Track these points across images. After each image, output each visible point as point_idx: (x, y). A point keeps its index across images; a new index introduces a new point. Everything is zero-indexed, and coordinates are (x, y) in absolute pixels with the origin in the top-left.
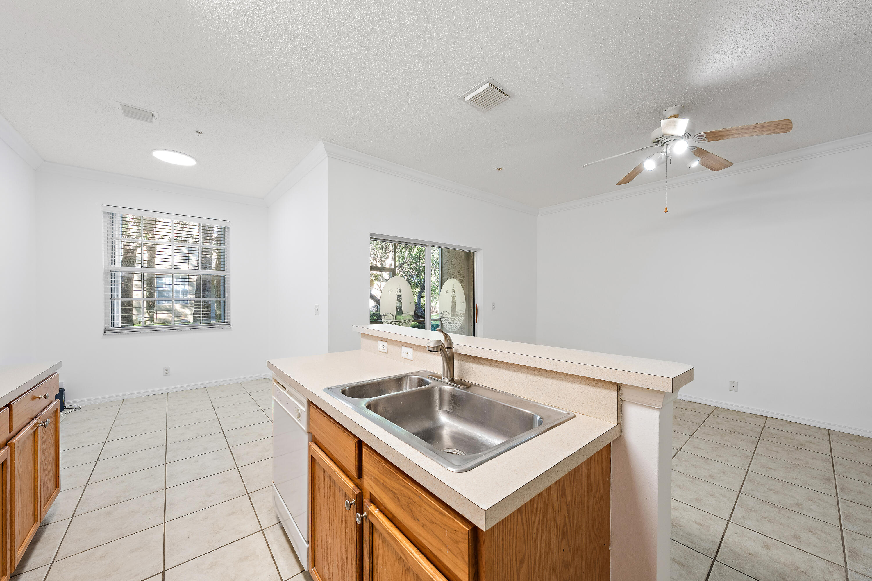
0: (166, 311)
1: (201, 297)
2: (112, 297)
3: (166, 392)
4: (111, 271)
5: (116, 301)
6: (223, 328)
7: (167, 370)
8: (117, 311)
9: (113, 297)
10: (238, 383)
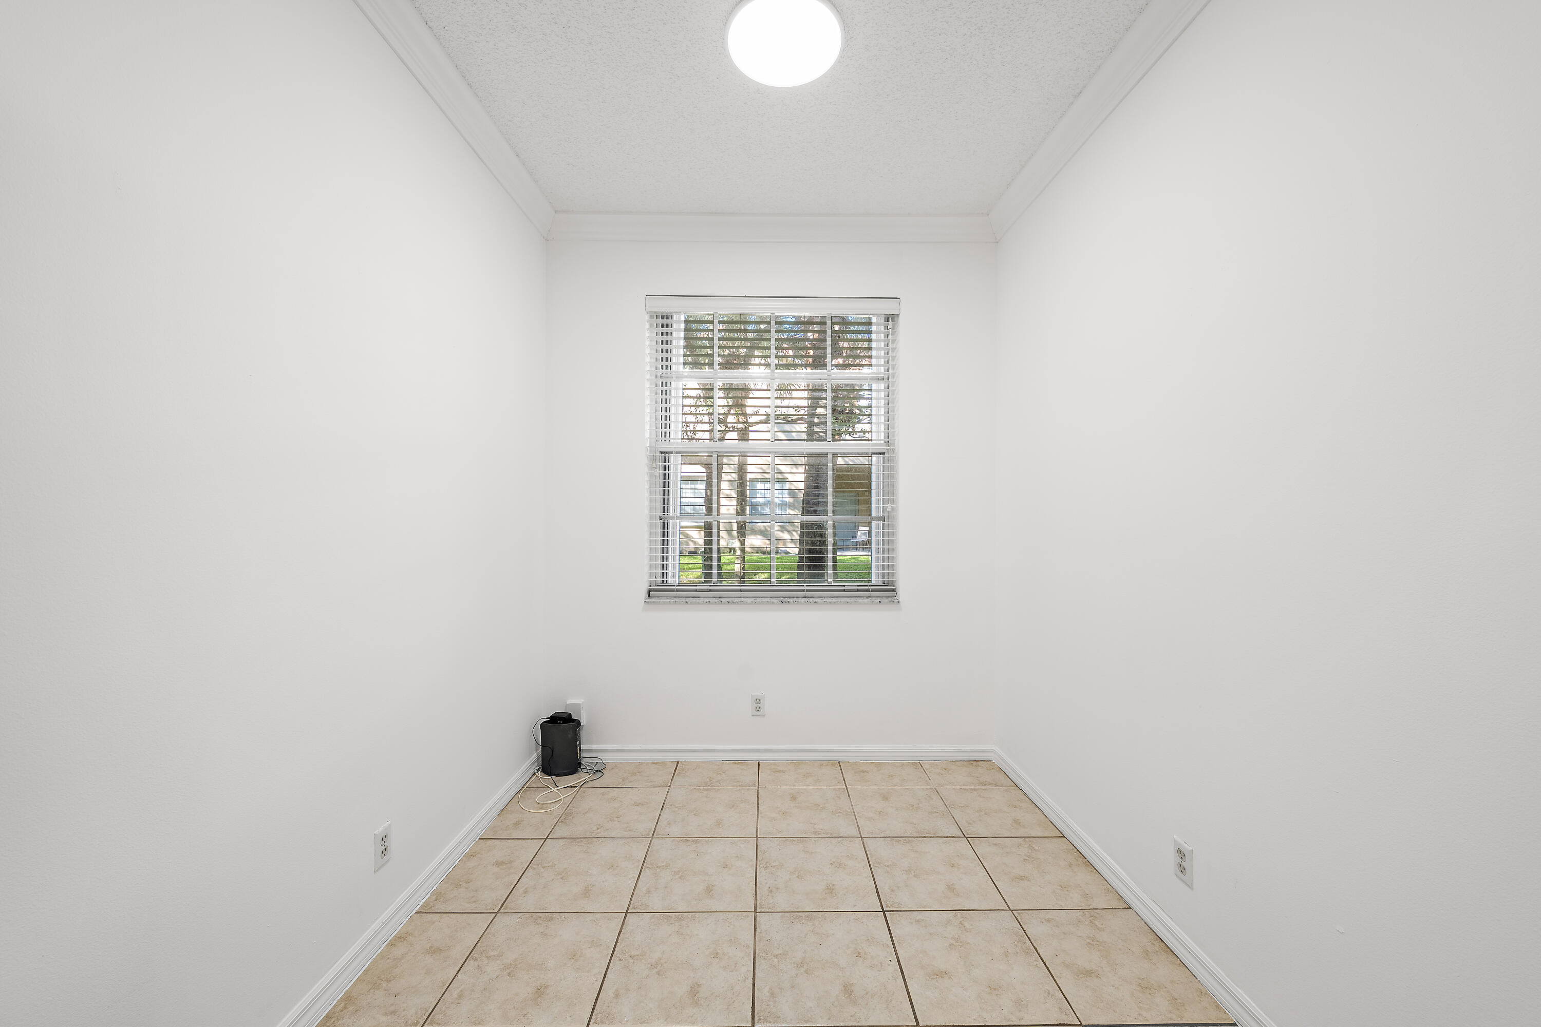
0: (760, 535)
1: (830, 514)
2: (664, 512)
3: (755, 757)
4: (661, 453)
5: (671, 522)
6: (880, 602)
7: (758, 701)
8: (673, 546)
9: (666, 513)
10: (914, 764)
